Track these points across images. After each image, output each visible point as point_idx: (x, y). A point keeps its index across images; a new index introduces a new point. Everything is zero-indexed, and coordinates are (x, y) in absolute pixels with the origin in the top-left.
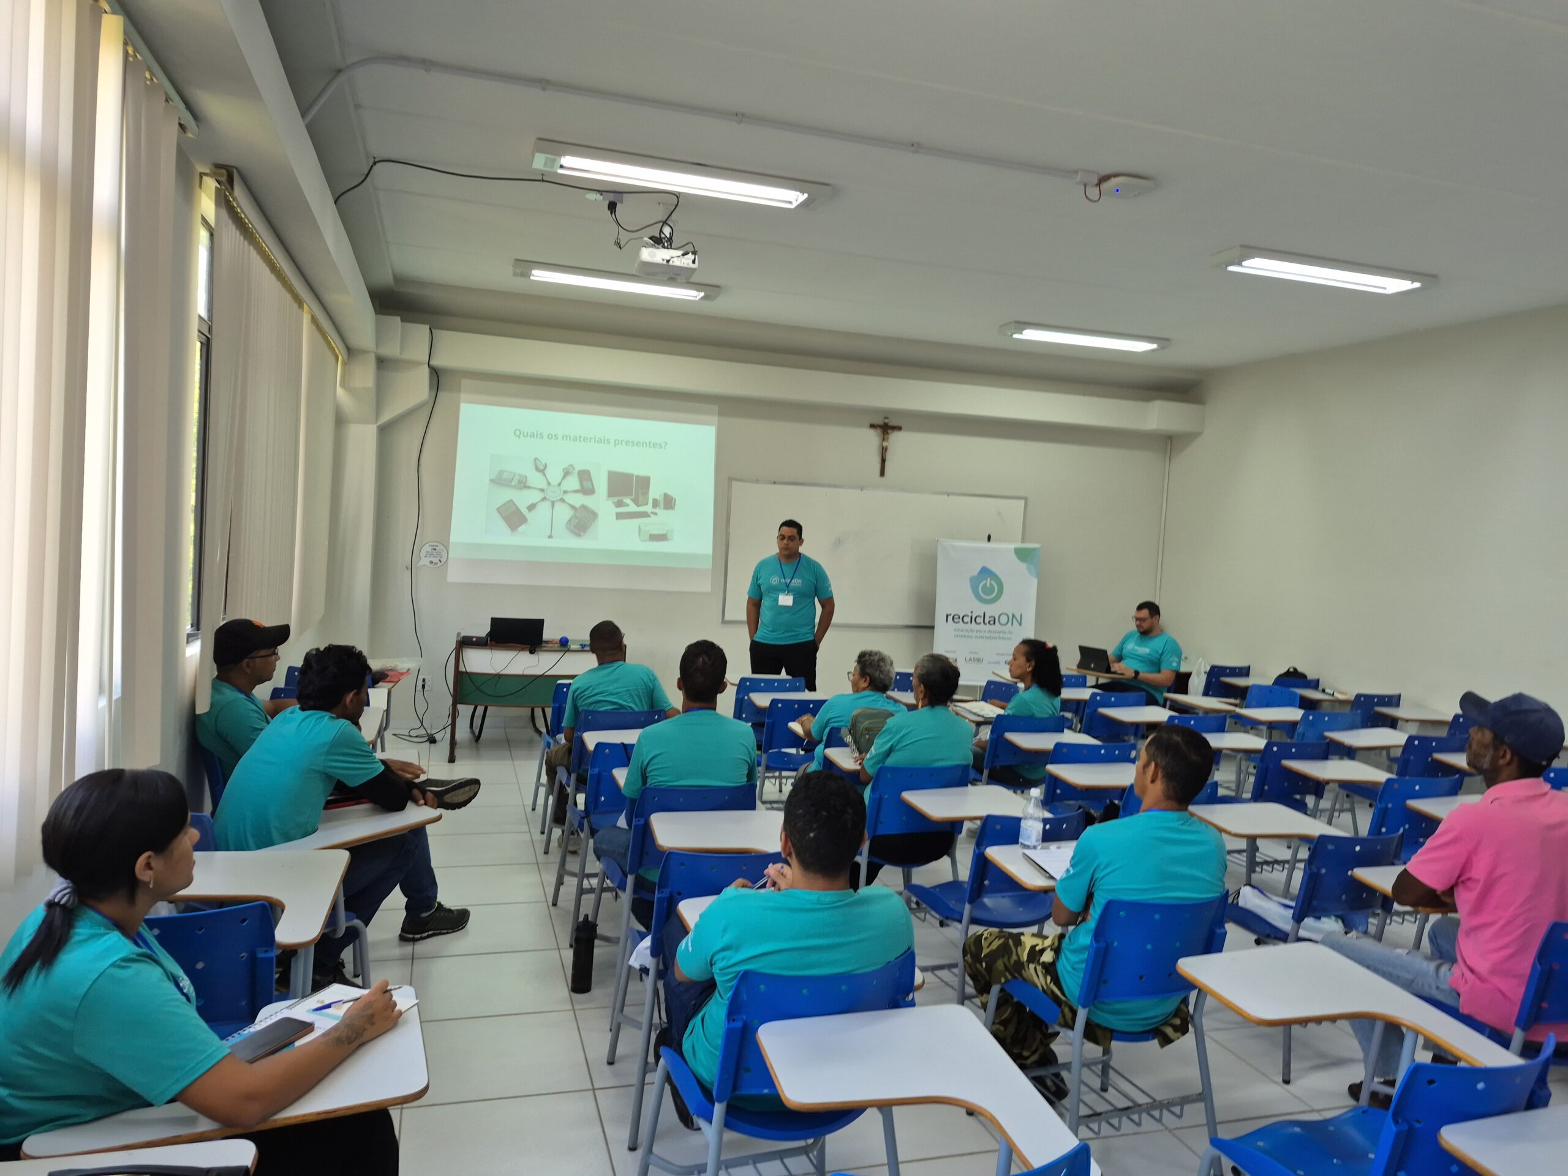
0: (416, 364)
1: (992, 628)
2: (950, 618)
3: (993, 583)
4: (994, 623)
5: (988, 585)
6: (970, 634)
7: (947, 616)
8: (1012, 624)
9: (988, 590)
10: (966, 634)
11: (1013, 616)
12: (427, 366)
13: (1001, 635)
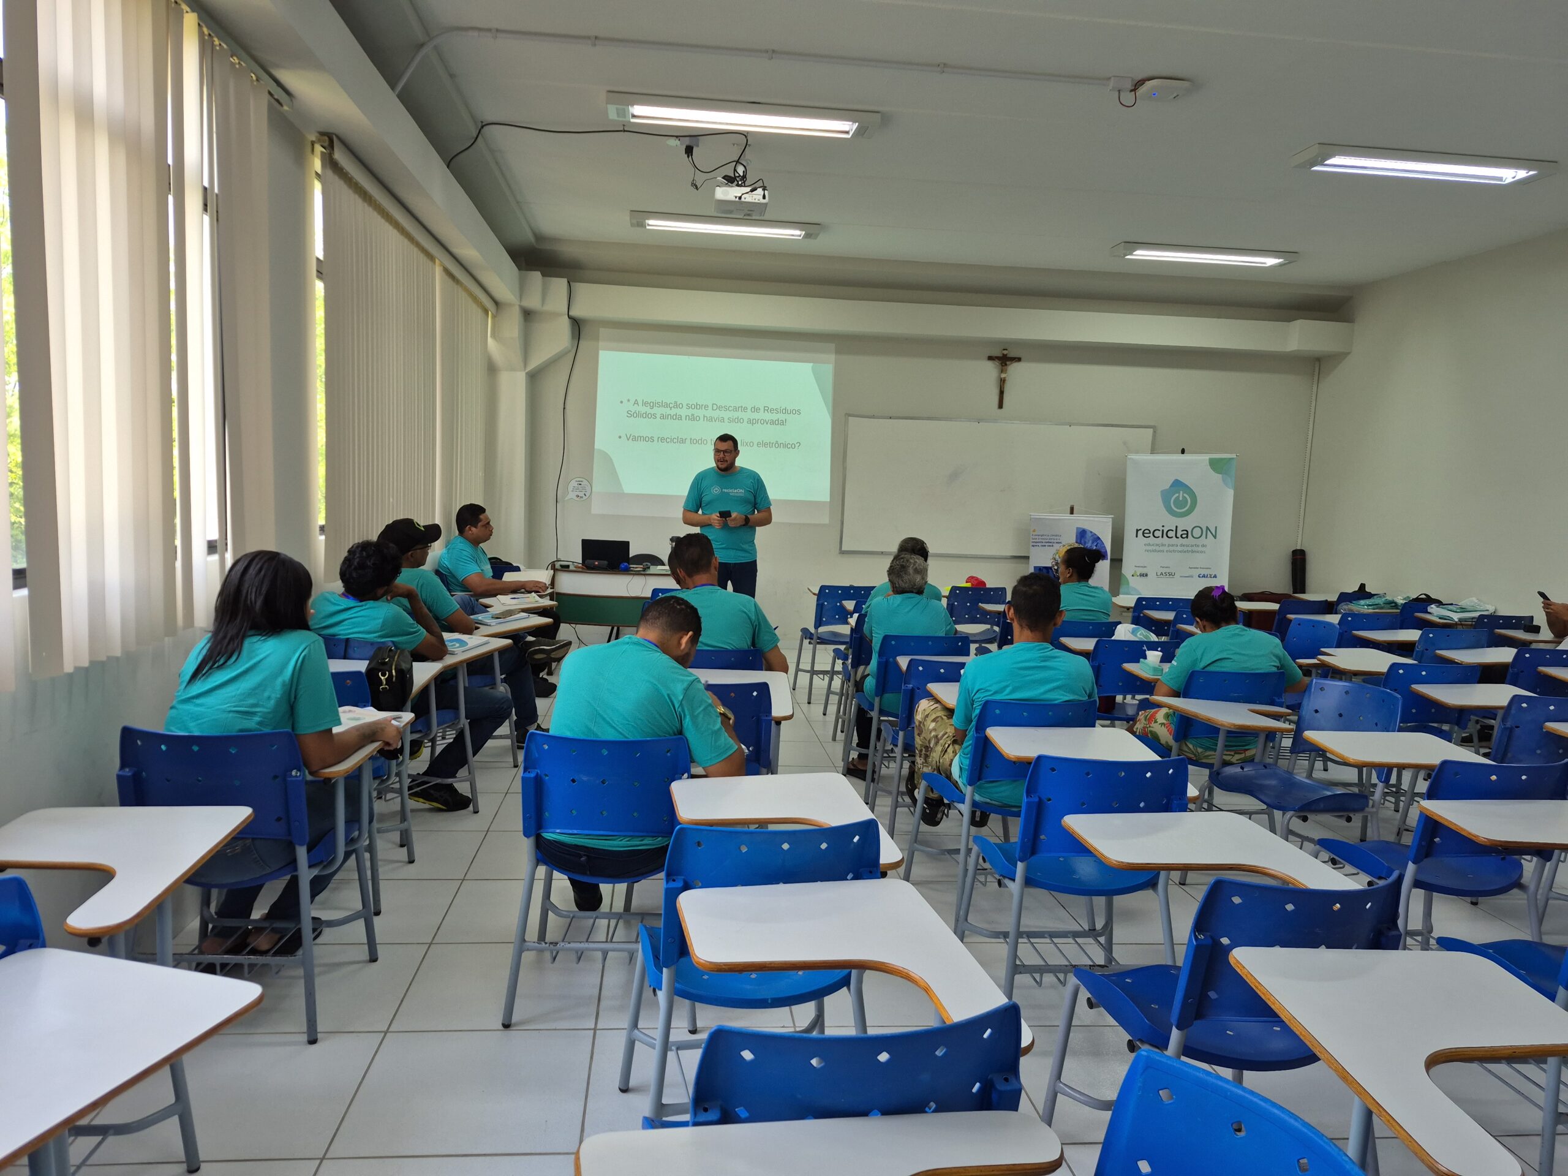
0: (555, 315)
1: (1185, 541)
2: (1140, 533)
3: (1185, 495)
4: (1187, 537)
5: (1181, 499)
6: (1161, 548)
7: (1137, 531)
8: (1206, 538)
9: (1180, 504)
10: (1157, 548)
11: (1207, 528)
12: (567, 316)
13: (1195, 549)
